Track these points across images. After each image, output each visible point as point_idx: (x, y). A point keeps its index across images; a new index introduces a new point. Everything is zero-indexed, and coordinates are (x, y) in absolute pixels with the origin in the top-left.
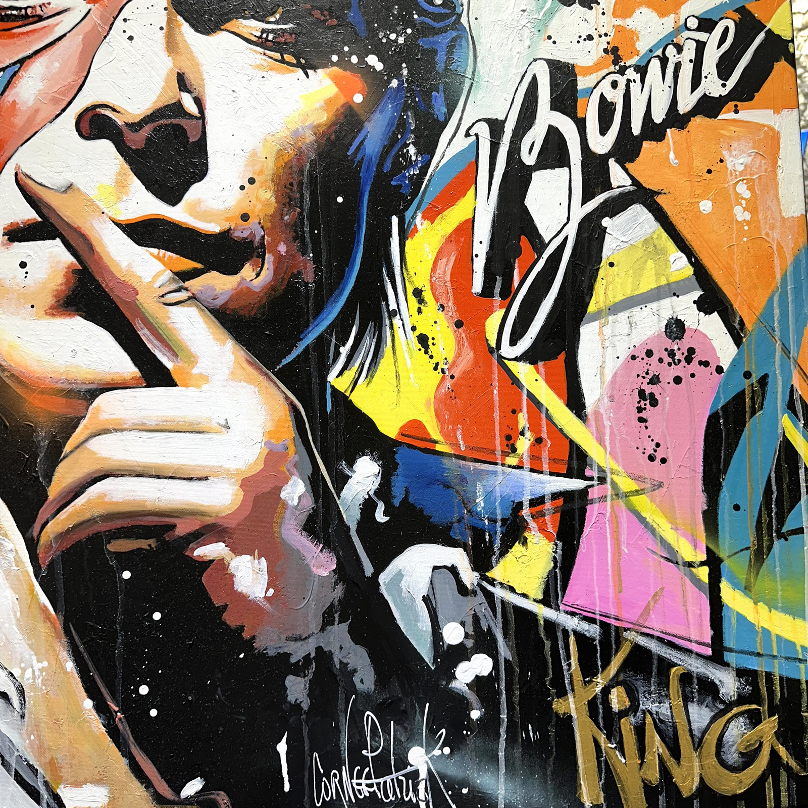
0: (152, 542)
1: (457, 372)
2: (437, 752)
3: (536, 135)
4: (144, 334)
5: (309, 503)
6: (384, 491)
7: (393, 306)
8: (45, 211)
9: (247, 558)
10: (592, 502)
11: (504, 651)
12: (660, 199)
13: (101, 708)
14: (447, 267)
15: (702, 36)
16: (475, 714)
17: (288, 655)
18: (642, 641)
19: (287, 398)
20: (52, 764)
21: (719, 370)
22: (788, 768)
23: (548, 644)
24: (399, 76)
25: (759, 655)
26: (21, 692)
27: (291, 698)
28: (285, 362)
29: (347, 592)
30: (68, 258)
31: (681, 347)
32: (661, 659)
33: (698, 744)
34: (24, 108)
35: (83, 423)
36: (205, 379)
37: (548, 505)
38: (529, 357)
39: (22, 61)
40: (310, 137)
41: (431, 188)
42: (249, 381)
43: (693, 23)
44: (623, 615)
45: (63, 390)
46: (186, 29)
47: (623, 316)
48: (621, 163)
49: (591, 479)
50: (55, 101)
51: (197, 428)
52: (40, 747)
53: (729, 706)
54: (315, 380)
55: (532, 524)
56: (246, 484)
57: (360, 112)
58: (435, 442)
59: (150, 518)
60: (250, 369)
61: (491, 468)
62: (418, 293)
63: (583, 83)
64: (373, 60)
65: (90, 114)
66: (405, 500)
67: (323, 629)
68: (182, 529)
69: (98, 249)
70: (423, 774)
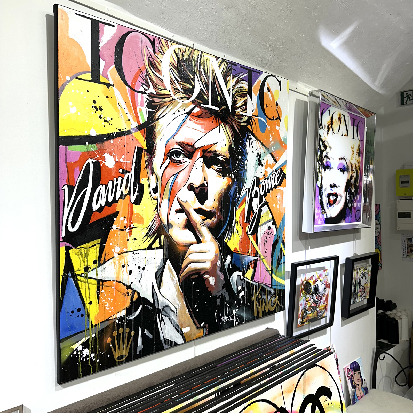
0: (198, 276)
1: (242, 238)
2: (237, 310)
3: (254, 191)
4: (197, 232)
5: (221, 265)
6: (231, 262)
7: (234, 225)
8: (182, 206)
9: (211, 277)
10: (258, 261)
11: (246, 290)
12: (269, 204)
13: (189, 311)
14: (241, 217)
15: (275, 173)
16: (242, 302)
17: (217, 295)
18: (263, 285)
19: (218, 244)
20: (181, 324)
21: (274, 235)
22: (279, 305)
23: (251, 287)
24: (236, 179)
25: (276, 286)
26: (176, 310)
27: (217, 304)
28: (218, 237)
29: (225, 282)
30: (186, 217)
31: (270, 231)
32: (265, 288)
33: (269, 303)
34: (179, 183)
35: (188, 252)
36: (206, 241)
37: (253, 262)
38: (251, 234)
39: (179, 173)
40: (223, 191)
41: (240, 202)
42: (213, 241)
43: (275, 171)
44: (261, 281)
45: (184, 245)
46: (205, 167)
47: (263, 226)
48: (264, 197)
49: (258, 257)
50: (184, 182)
51: (205, 252)
52: (179, 321)
53: (273, 295)
54: (222, 241)
55: (250, 266)
56: (212, 262)
57: (231, 186)
58: (238, 252)
59: (198, 271)
60: (213, 239)
61: (246, 256)
62: (237, 222)
63: (261, 181)
64: (233, 175)
65: (190, 185)
66: (234, 263)
67: (222, 290)
68: (202, 273)
69: (191, 215)
70: (235, 315)
